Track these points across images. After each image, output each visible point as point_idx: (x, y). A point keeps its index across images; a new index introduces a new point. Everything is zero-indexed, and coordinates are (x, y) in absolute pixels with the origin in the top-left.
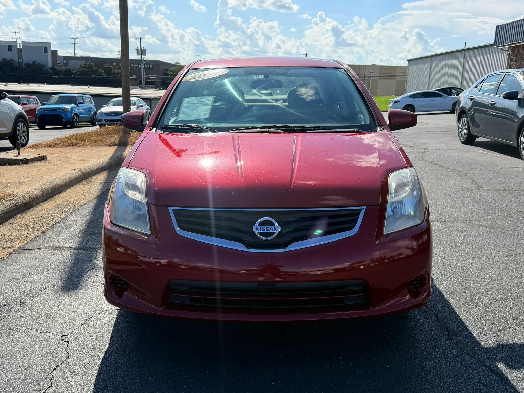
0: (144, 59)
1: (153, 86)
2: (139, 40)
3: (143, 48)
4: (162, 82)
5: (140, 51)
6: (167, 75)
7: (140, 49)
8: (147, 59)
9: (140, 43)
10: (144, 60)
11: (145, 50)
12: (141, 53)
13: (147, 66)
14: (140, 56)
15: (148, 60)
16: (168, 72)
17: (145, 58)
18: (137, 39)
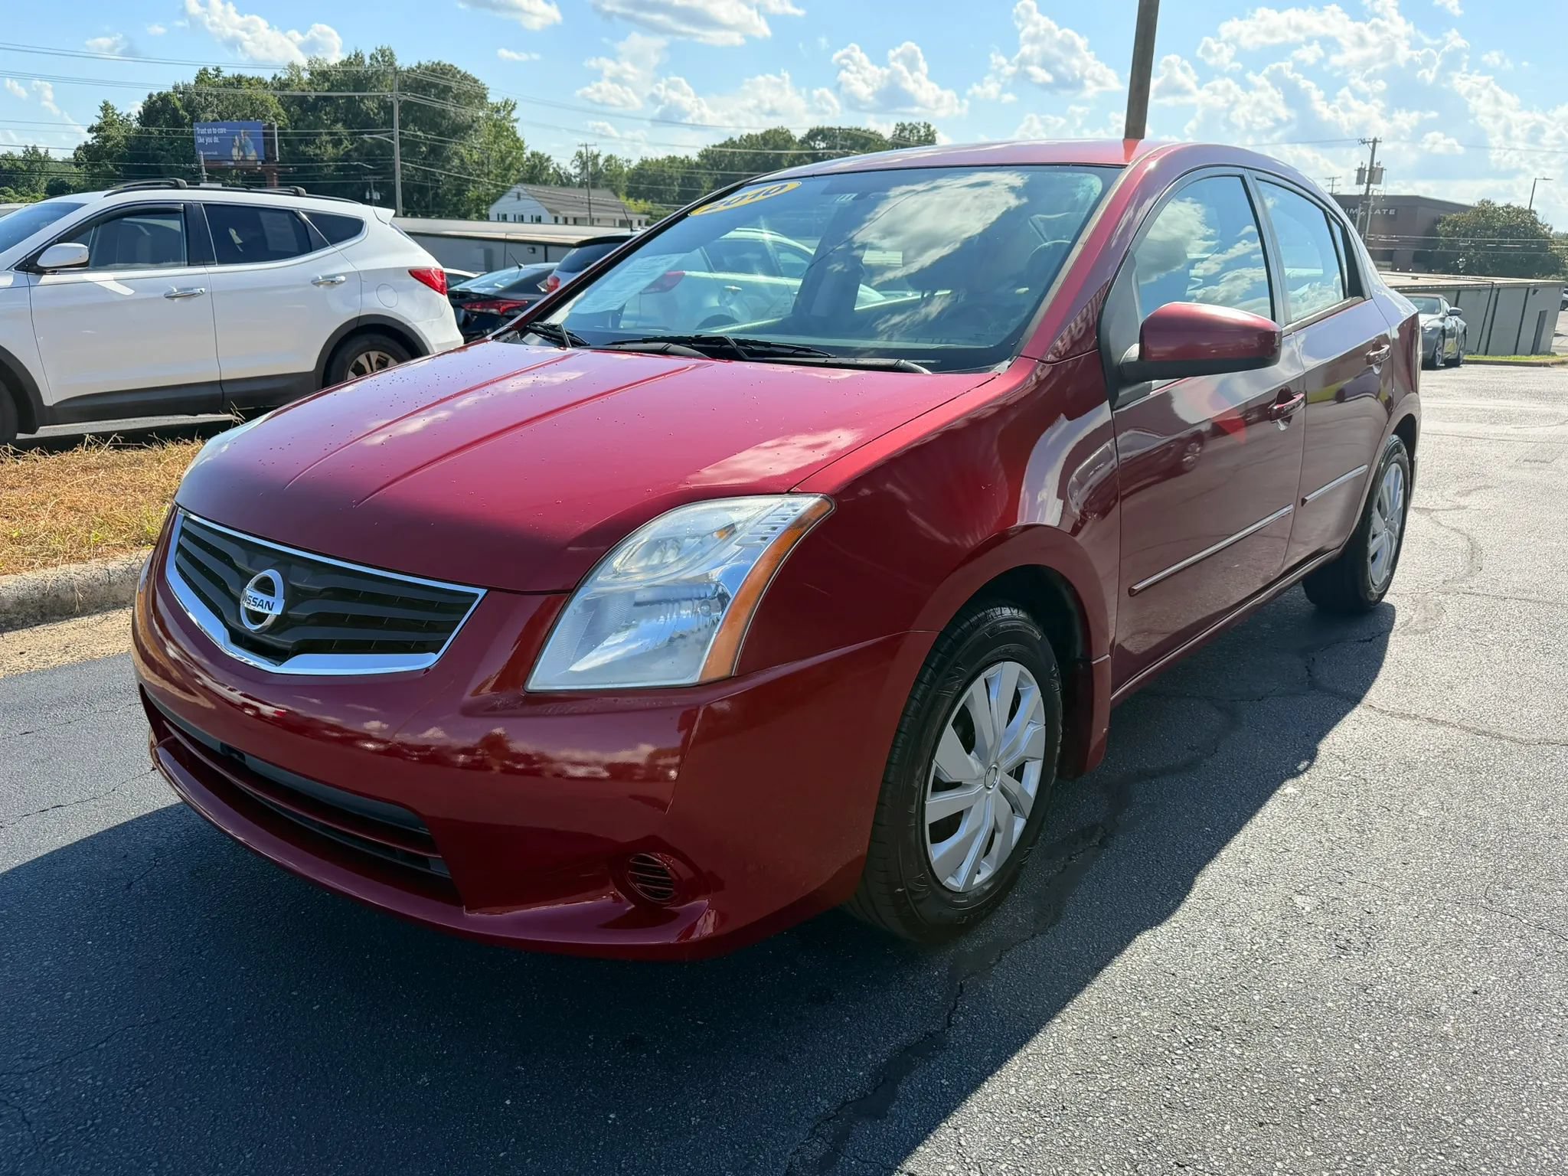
0: (1375, 193)
1: (1389, 263)
2: (1371, 145)
3: (1378, 164)
4: (1416, 252)
5: (1367, 173)
6: (1437, 234)
7: (1368, 169)
8: (1383, 194)
9: (1370, 152)
10: (1375, 196)
11: (1382, 169)
12: (1369, 179)
13: (1382, 212)
14: (1365, 186)
15: (1384, 197)
16: (1439, 227)
17: (1377, 190)
18: (1364, 143)
